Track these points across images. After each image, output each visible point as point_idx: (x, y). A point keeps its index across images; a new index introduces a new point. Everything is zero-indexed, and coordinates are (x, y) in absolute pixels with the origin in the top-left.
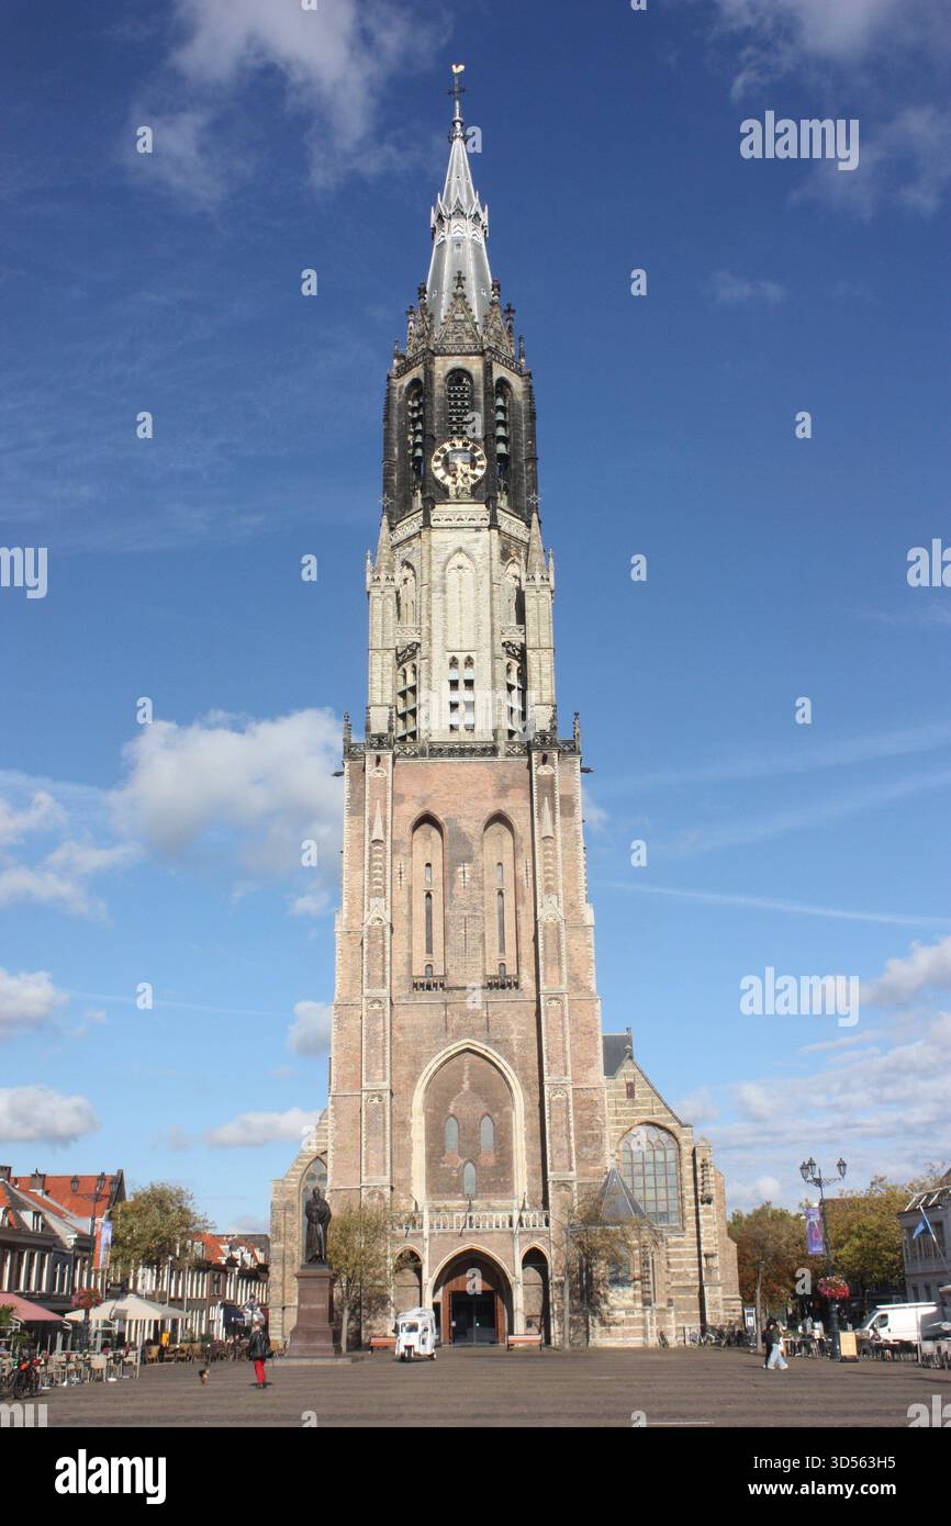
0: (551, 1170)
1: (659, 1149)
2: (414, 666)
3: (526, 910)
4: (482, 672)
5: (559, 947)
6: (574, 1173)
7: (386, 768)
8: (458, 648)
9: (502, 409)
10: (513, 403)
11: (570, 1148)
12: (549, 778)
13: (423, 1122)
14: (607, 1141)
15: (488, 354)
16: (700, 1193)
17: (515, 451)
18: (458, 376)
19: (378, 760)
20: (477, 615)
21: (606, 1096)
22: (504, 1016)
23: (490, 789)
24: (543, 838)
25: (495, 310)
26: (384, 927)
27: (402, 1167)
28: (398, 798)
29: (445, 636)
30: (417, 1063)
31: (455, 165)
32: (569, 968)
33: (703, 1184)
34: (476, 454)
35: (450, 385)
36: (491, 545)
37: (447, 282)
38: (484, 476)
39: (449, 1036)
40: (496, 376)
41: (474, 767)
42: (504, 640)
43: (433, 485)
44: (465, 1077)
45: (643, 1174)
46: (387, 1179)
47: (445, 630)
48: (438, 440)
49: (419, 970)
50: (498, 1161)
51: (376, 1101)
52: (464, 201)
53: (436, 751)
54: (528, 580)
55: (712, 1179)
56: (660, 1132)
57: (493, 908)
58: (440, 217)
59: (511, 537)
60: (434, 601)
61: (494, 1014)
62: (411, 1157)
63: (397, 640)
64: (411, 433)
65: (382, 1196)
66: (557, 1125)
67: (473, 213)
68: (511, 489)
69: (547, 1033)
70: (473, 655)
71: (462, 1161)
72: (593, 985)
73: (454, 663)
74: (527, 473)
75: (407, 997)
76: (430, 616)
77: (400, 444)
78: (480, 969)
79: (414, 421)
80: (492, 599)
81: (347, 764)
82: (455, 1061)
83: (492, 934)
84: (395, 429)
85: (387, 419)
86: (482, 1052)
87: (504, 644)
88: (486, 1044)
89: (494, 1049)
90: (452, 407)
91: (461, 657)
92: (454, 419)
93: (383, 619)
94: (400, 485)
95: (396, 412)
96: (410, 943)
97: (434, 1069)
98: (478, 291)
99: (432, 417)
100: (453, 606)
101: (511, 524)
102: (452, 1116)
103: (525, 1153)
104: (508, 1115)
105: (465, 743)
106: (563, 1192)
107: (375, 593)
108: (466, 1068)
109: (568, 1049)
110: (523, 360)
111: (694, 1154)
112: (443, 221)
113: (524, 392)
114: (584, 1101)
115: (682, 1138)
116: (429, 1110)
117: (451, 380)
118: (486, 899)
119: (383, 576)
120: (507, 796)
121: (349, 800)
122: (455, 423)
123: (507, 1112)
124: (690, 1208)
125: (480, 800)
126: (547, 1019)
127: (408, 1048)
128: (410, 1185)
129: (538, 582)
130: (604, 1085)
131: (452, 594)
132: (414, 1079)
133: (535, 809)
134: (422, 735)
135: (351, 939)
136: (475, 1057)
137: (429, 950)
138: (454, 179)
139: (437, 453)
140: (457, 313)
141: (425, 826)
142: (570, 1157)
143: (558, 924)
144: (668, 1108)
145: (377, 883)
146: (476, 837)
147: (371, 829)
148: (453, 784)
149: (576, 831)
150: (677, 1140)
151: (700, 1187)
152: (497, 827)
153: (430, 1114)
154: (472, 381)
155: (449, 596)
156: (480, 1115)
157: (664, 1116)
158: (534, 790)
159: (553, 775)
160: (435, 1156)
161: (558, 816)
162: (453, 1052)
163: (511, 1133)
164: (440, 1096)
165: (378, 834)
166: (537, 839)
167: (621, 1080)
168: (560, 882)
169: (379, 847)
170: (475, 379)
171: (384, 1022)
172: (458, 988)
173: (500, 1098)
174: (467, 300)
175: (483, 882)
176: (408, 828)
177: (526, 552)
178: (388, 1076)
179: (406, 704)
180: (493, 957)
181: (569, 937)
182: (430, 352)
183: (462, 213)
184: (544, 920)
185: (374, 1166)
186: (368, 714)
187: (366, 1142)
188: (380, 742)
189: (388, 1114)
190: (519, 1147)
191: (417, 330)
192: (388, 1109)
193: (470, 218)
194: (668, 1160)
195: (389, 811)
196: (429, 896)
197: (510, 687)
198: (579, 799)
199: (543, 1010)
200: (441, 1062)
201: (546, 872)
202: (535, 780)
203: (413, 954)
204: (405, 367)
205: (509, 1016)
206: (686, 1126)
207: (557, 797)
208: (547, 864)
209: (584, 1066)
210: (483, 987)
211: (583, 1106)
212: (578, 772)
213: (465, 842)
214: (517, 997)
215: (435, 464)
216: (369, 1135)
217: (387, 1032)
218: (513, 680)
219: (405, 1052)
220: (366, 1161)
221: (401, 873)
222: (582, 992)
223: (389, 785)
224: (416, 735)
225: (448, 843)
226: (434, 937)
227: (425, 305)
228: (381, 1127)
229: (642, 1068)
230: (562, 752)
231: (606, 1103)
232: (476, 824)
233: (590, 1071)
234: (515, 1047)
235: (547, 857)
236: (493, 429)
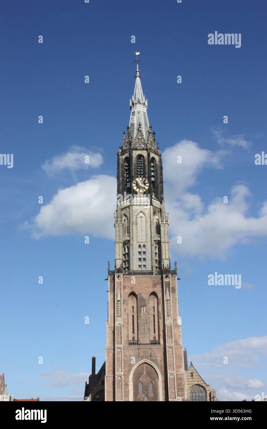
0: (170, 399)
1: (200, 392)
2: (128, 247)
3: (161, 321)
4: (148, 249)
5: (171, 333)
6: (176, 400)
7: (121, 279)
8: (141, 241)
9: (153, 167)
10: (156, 165)
11: (175, 392)
13: (132, 384)
14: (185, 391)
15: (149, 150)
17: (156, 180)
18: (140, 156)
19: (119, 277)
20: (146, 232)
21: (185, 376)
22: (155, 353)
23: (151, 285)
24: (167, 300)
25: (150, 135)
26: (121, 326)
27: (126, 397)
28: (125, 287)
29: (137, 238)
30: (131, 367)
31: (137, 86)
32: (174, 338)
34: (146, 182)
35: (137, 159)
36: (150, 210)
37: (136, 126)
38: (149, 189)
39: (140, 358)
40: (151, 157)
41: (146, 278)
42: (154, 239)
43: (133, 191)
44: (145, 370)
47: (137, 236)
48: (134, 177)
49: (131, 339)
50: (154, 396)
51: (119, 378)
52: (140, 98)
53: (135, 273)
54: (161, 221)
56: (201, 387)
57: (152, 320)
58: (133, 104)
59: (156, 207)
60: (134, 227)
61: (153, 352)
62: (129, 395)
63: (123, 239)
64: (125, 173)
66: (171, 385)
67: (143, 103)
68: (156, 191)
69: (168, 358)
70: (145, 244)
71: (143, 396)
72: (181, 343)
73: (140, 246)
74: (160, 187)
75: (127, 347)
76: (133, 232)
77: (122, 177)
78: (148, 338)
79: (126, 170)
80: (151, 227)
81: (109, 277)
82: (141, 366)
83: (152, 328)
84: (121, 172)
85: (118, 169)
86: (149, 363)
87: (154, 241)
88: (151, 361)
89: (153, 362)
90: (138, 166)
91: (142, 244)
92: (139, 170)
93: (119, 233)
94: (122, 189)
95: (121, 166)
96: (128, 331)
97: (135, 368)
98: (145, 128)
99: (132, 170)
100: (139, 229)
101: (156, 203)
102: (141, 382)
103: (162, 393)
104: (157, 382)
105: (144, 271)
107: (117, 225)
108: (145, 368)
109: (174, 363)
110: (158, 151)
111: (210, 394)
112: (134, 105)
113: (159, 161)
114: (179, 378)
115: (207, 389)
116: (134, 380)
118: (150, 317)
119: (119, 220)
120: (156, 287)
121: (110, 288)
123: (156, 381)
125: (148, 288)
126: (168, 354)
127: (128, 362)
129: (165, 222)
130: (184, 373)
131: (139, 225)
132: (130, 371)
133: (164, 291)
134: (131, 268)
135: (111, 329)
136: (147, 365)
137: (134, 332)
138: (137, 91)
139: (134, 182)
140: (139, 136)
141: (132, 296)
142: (175, 395)
143: (171, 326)
144: (203, 380)
145: (119, 313)
146: (147, 299)
147: (117, 297)
148: (140, 283)
149: (176, 297)
150: (205, 389)
152: (152, 296)
153: (134, 381)
154: (144, 158)
155: (138, 226)
156: (149, 382)
157: (202, 382)
158: (164, 286)
159: (169, 281)
160: (136, 394)
161: (171, 293)
162: (141, 363)
163: (157, 387)
164: (137, 376)
165: (119, 299)
166: (165, 300)
167: (189, 372)
168: (172, 313)
169: (119, 303)
170: (145, 158)
171: (121, 355)
172: (142, 344)
173: (154, 377)
174: (142, 132)
175: (149, 312)
176: (127, 296)
177: (161, 212)
178: (123, 370)
179: (125, 258)
180: (152, 335)
181: (174, 329)
182: (131, 149)
183: (140, 103)
184: (167, 324)
185: (119, 397)
186: (115, 262)
187: (117, 390)
188: (119, 271)
189: (123, 382)
190: (160, 391)
191: (127, 140)
192: (123, 380)
193: (142, 104)
194: (203, 395)
195: (122, 291)
196: (133, 316)
197: (156, 253)
198: (177, 287)
199: (167, 351)
200: (137, 366)
201: (168, 310)
202: (164, 282)
203: (129, 334)
204: (123, 153)
205: (157, 353)
206: (208, 385)
207: (171, 287)
208: (168, 308)
209: (179, 367)
210: (150, 344)
211: (179, 379)
212: (177, 280)
213: (144, 301)
214: (159, 347)
215: (134, 185)
216: (117, 388)
217: (123, 358)
218: (157, 251)
219: (127, 363)
220: (117, 396)
221: (125, 310)
222: (178, 346)
223: (122, 284)
224: (128, 268)
225: (138, 301)
226: (135, 329)
227: (129, 133)
228: (121, 386)
229: (195, 368)
230: (172, 274)
231: (185, 378)
232: (147, 295)
233: (181, 369)
234: (159, 362)
235: (168, 305)
236: (151, 174)
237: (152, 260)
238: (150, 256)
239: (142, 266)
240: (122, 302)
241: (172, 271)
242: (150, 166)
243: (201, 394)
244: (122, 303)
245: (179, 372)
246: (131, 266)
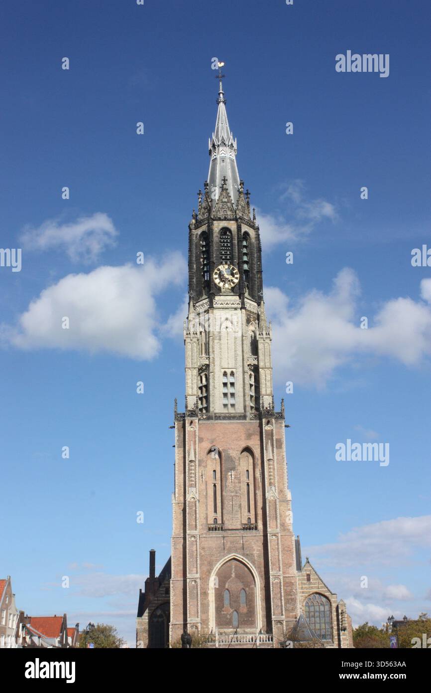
0: (274, 615)
1: (322, 605)
2: (206, 375)
3: (259, 493)
4: (238, 379)
5: (276, 511)
6: (284, 617)
7: (195, 426)
8: (227, 366)
9: (246, 247)
10: (251, 243)
11: (282, 605)
12: (271, 431)
13: (214, 592)
14: (298, 601)
16: (340, 626)
17: (251, 268)
18: (225, 231)
19: (191, 422)
20: (235, 351)
21: (297, 580)
22: (250, 543)
23: (243, 436)
24: (268, 460)
25: (242, 196)
26: (195, 502)
27: (205, 613)
28: (201, 440)
29: (221, 361)
30: (211, 565)
31: (220, 117)
32: (280, 520)
33: (342, 622)
34: (234, 272)
35: (221, 235)
36: (242, 317)
37: (218, 181)
38: (239, 282)
39: (226, 552)
40: (243, 231)
41: (236, 425)
42: (248, 363)
43: (214, 287)
44: (233, 570)
45: (314, 616)
46: (199, 620)
47: (221, 358)
48: (216, 263)
49: (211, 521)
50: (248, 611)
51: (193, 583)
52: (225, 137)
53: (218, 417)
54: (260, 334)
55: (346, 619)
56: (322, 597)
57: (244, 492)
58: (214, 146)
59: (251, 312)
60: (215, 344)
61: (246, 541)
62: (209, 609)
63: (199, 363)
64: (202, 258)
65: (197, 628)
66: (276, 594)
67: (230, 144)
68: (250, 287)
69: (271, 551)
70: (234, 370)
71: (231, 611)
72: (291, 528)
73: (225, 374)
74: (257, 279)
75: (206, 534)
76: (214, 351)
77: (197, 263)
78: (239, 521)
79: (203, 252)
80: (243, 344)
81: (176, 423)
82: (228, 563)
83: (245, 504)
84: (194, 255)
85: (190, 250)
86: (241, 559)
87: (248, 365)
88: (242, 556)
89: (246, 558)
90: (223, 246)
91: (229, 371)
92: (223, 253)
93: (192, 354)
94: (197, 284)
95: (194, 246)
96: (207, 509)
97: (219, 567)
98: (233, 186)
99: (213, 253)
100: (224, 347)
101: (251, 305)
102: (227, 589)
103: (261, 606)
104: (252, 589)
105: (231, 413)
106: (279, 625)
107: (188, 340)
108: (233, 567)
109: (280, 559)
110: (255, 221)
111: (337, 608)
112: (215, 148)
113: (256, 237)
114: (287, 583)
115: (332, 600)
117: (221, 233)
118: (242, 487)
119: (191, 332)
120: (251, 439)
121: (178, 440)
122: (223, 254)
123: (252, 588)
124: (335, 633)
125: (239, 441)
126: (271, 545)
127: (207, 558)
128: (209, 622)
129: (265, 336)
130: (296, 575)
131: (224, 341)
132: (209, 572)
133: (264, 446)
134: (211, 409)
135: (179, 506)
136: (238, 562)
137: (215, 511)
138: (220, 125)
139: (216, 271)
140: (223, 198)
142: (282, 609)
143: (275, 500)
144: (325, 586)
145: (192, 481)
146: (237, 458)
147: (189, 455)
148: (226, 433)
149: (283, 455)
150: (329, 601)
151: (340, 623)
152: (245, 453)
153: (217, 588)
154: (231, 234)
155: (222, 342)
156: (240, 589)
157: (324, 590)
158: (264, 437)
159: (272, 430)
160: (219, 609)
161: (275, 449)
162: (227, 560)
163: (254, 597)
164: (222, 579)
165: (192, 458)
166: (265, 460)
167: (304, 573)
168: (276, 480)
169: (192, 464)
170: (233, 233)
171: (197, 547)
172: (229, 530)
173: (249, 581)
174: (228, 191)
175: (240, 480)
176: (205, 454)
177: (258, 320)
178: (199, 571)
179: (202, 393)
180: (245, 515)
181: (280, 505)
182: (211, 218)
183: (225, 144)
184: (269, 498)
185: (193, 613)
186: (186, 399)
187: (189, 602)
188: (193, 414)
189: (199, 589)
190: (258, 604)
191: (204, 205)
192: (199, 587)
193: (228, 146)
194: (326, 610)
195: (197, 446)
196: (215, 486)
197: (251, 385)
198: (284, 440)
199: (269, 541)
200: (222, 564)
201: (270, 476)
202: (264, 432)
203: (208, 514)
204: (198, 224)
205: (253, 543)
206: (334, 594)
207: (275, 440)
208: (270, 472)
209: (288, 566)
210: (241, 529)
211: (287, 585)
212: (284, 427)
213: (232, 461)
214: (256, 534)
215: (215, 276)
216: (190, 598)
217: (198, 551)
218: (252, 382)
219: (205, 560)
220: (189, 611)
221: (202, 475)
222: (286, 532)
223: (197, 434)
224: (207, 409)
225: (223, 462)
226: (217, 505)
227: (208, 192)
228: (196, 595)
229: (313, 567)
230: (276, 418)
231: (297, 584)
232: (237, 452)
233: (290, 568)
234: (256, 557)
235: (270, 468)
236: (242, 258)
237: (244, 396)
238: (241, 390)
239: (229, 406)
240: (197, 462)
241: (277, 413)
242: (240, 247)
243: (322, 608)
244: (197, 465)
245: (288, 573)
246: (211, 405)
